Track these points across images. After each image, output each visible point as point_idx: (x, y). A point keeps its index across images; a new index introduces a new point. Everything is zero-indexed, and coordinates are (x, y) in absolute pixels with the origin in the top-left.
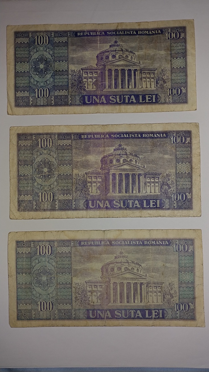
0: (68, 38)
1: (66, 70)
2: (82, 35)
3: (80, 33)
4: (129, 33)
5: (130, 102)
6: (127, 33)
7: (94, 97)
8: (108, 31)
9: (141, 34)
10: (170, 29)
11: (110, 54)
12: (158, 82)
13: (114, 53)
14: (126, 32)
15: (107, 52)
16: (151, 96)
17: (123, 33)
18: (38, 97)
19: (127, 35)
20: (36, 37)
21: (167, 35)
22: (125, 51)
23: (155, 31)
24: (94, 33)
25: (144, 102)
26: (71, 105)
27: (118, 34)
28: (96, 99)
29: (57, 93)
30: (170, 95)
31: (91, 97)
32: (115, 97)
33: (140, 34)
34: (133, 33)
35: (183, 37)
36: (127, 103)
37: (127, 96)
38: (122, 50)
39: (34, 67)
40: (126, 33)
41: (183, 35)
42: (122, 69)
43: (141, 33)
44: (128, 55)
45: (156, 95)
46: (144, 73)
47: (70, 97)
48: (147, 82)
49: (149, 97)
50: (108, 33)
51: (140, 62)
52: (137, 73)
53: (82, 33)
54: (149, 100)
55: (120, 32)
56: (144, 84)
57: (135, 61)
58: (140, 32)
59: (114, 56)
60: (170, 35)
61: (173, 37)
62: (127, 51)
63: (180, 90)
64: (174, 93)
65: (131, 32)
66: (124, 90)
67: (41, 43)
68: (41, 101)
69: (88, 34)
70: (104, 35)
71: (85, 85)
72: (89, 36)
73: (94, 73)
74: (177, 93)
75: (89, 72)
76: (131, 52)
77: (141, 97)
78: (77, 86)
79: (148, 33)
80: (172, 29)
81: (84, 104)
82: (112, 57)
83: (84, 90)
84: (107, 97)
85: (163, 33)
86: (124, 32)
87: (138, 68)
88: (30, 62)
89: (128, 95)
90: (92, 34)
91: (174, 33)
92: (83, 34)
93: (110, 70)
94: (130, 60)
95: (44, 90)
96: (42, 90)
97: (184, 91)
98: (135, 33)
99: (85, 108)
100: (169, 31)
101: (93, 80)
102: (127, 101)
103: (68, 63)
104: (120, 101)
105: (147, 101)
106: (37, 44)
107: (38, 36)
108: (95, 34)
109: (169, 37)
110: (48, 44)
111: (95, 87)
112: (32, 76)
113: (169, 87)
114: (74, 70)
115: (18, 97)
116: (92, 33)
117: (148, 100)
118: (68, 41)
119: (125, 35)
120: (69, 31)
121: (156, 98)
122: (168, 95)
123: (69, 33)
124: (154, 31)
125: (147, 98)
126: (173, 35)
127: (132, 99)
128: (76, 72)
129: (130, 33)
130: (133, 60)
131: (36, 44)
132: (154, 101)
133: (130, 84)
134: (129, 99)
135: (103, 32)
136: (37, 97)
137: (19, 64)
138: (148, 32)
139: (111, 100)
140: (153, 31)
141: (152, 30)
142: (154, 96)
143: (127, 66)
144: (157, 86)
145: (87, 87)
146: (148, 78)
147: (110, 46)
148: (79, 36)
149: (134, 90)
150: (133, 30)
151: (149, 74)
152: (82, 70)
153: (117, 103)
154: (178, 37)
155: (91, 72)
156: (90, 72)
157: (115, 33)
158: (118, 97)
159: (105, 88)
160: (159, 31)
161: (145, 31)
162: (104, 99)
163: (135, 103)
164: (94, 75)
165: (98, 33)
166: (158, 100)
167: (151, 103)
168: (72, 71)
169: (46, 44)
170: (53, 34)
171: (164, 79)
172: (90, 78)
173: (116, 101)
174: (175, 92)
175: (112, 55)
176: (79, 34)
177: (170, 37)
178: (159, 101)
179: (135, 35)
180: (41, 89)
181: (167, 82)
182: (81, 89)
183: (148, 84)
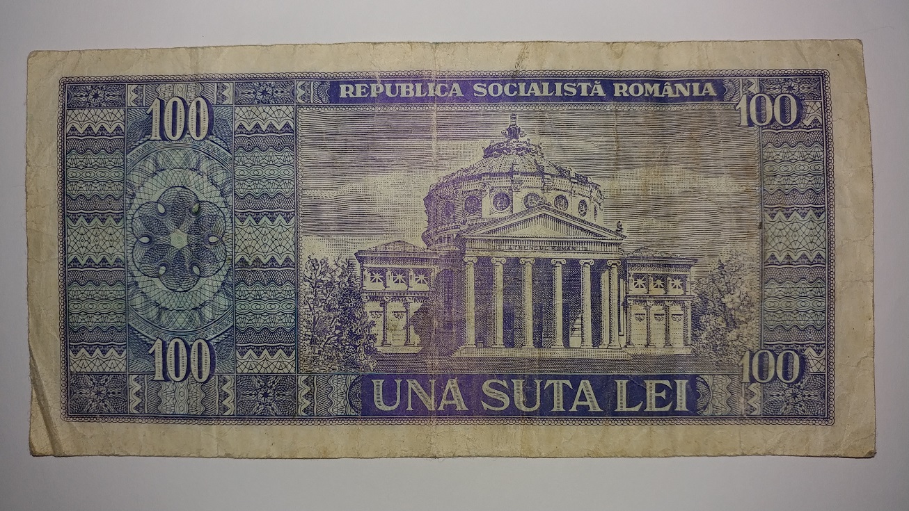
0: (296, 112)
1: (287, 260)
2: (359, 95)
3: (351, 87)
4: (574, 92)
5: (574, 409)
6: (563, 91)
7: (413, 385)
8: (477, 82)
9: (629, 99)
10: (755, 81)
11: (488, 190)
12: (703, 319)
13: (503, 184)
14: (558, 85)
15: (472, 178)
16: (667, 383)
17: (546, 93)
18: (167, 379)
19: (566, 98)
20: (156, 107)
21: (743, 105)
22: (552, 175)
23: (692, 87)
24: (415, 90)
25: (637, 409)
26: (310, 417)
27: (522, 93)
28: (422, 395)
29: (248, 362)
30: (753, 380)
31: (398, 382)
32: (504, 383)
33: (622, 99)
34: (589, 90)
35: (816, 120)
36: (559, 413)
37: (561, 382)
38: (541, 172)
39: (145, 240)
40: (559, 93)
41: (813, 110)
42: (538, 261)
43: (627, 91)
44: (566, 195)
45: (693, 380)
46: (637, 276)
47: (306, 381)
48: (654, 322)
49: (659, 388)
50: (480, 90)
51: (619, 226)
52: (605, 277)
53: (359, 86)
54: (660, 402)
55: (534, 85)
56: (638, 328)
57: (600, 221)
58: (621, 88)
59: (504, 200)
60: (759, 109)
61: (769, 118)
62: (563, 173)
63: (796, 357)
64: (771, 374)
65: (584, 86)
66: (545, 354)
67: (174, 133)
68: (177, 397)
69: (389, 93)
70: (459, 99)
71: (374, 330)
72: (391, 100)
73: (411, 273)
74: (786, 375)
75: (389, 273)
76: (581, 180)
77: (622, 385)
78: (337, 332)
79: (657, 94)
80: (766, 78)
81: (367, 412)
82: (495, 203)
83: (370, 351)
84: (469, 384)
85: (727, 97)
86: (552, 88)
87: (613, 256)
88: (129, 217)
89: (565, 378)
90: (408, 93)
91: (773, 100)
92: (363, 93)
93: (484, 265)
94: (577, 215)
95: (188, 349)
96: (182, 345)
97: (815, 365)
98: (601, 93)
99: (372, 432)
100: (754, 89)
101: (406, 305)
102: (558, 405)
103: (296, 227)
104: (530, 401)
105: (651, 406)
106: (159, 138)
107: (162, 102)
108: (419, 94)
109: (754, 118)
110: (206, 138)
111: (416, 339)
112: (136, 283)
113: (749, 346)
114: (325, 261)
115: (79, 374)
116: (403, 86)
117: (654, 400)
118: (296, 123)
119: (554, 98)
120: (302, 78)
121: (693, 394)
122: (746, 378)
123: (302, 87)
124: (684, 83)
125: (651, 394)
126: (772, 110)
127: (583, 398)
128: (335, 267)
129: (579, 90)
130: (589, 217)
131: (155, 134)
132: (682, 405)
133: (574, 329)
134: (569, 395)
135: (456, 86)
136: (159, 376)
137: (79, 229)
138: (657, 86)
139: (486, 399)
140: (679, 86)
141: (678, 82)
142: (682, 386)
143: (560, 245)
144: (695, 337)
145: (380, 338)
146: (657, 302)
147: (489, 153)
148: (350, 101)
149: (594, 354)
150: (591, 78)
151: (659, 282)
152: (361, 260)
153: (512, 413)
154: (794, 117)
155: (403, 271)
156: (396, 272)
157: (511, 91)
158: (518, 385)
159: (461, 341)
160: (709, 85)
161: (647, 85)
162: (457, 394)
163: (597, 414)
164: (412, 282)
165: (431, 86)
166: (701, 403)
167: (666, 414)
168: (314, 264)
169: (198, 135)
170: (229, 93)
171: (730, 306)
172: (398, 296)
173: (512, 399)
174: (775, 367)
175: (494, 193)
176: (347, 89)
177: (760, 118)
178: (705, 408)
179: (601, 99)
180: (177, 344)
181: (741, 322)
182: (356, 347)
183: (657, 326)
